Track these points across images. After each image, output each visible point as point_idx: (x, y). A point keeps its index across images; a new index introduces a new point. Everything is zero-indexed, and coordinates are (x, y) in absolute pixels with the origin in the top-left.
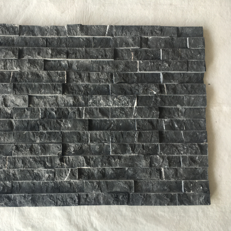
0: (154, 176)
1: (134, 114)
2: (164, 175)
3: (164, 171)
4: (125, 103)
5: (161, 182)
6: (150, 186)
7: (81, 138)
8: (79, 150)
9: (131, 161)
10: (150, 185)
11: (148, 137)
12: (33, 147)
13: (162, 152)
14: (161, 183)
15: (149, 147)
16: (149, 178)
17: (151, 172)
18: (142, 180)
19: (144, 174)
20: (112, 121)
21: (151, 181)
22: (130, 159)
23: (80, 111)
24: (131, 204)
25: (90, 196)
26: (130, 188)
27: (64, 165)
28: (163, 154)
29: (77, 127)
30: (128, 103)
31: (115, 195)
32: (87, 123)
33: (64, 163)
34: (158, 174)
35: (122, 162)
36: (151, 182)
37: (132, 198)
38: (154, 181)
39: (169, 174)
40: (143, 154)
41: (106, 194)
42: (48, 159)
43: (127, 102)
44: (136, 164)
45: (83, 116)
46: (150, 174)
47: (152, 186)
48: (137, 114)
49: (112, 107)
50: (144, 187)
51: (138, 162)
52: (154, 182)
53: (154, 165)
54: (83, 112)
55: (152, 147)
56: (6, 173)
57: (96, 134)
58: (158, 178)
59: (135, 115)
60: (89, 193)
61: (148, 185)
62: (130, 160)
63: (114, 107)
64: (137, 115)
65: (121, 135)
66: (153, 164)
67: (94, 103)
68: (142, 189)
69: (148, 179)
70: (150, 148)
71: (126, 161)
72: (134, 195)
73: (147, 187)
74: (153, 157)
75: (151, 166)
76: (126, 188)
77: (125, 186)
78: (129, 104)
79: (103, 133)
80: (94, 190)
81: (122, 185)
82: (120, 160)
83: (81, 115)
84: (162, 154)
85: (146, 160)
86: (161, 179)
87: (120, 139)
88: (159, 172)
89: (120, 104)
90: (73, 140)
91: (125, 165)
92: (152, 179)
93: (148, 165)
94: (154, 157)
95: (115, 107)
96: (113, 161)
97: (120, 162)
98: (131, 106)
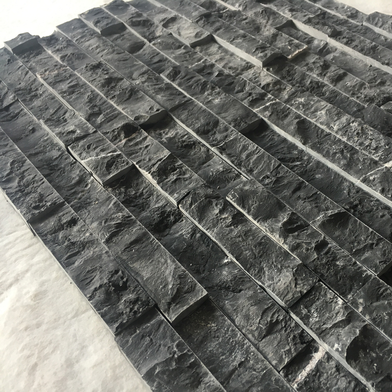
0: (276, 343)
1: (371, 175)
2: (308, 375)
3: (320, 363)
4: (369, 145)
5: (277, 381)
6: (233, 361)
7: (210, 133)
8: (180, 145)
9: (256, 251)
10: (239, 357)
11: (359, 243)
12: (118, 82)
13: (361, 301)
14: (274, 385)
15: (335, 259)
16: (256, 334)
17: (280, 327)
18: (233, 321)
19: (253, 309)
20: (306, 158)
21: (253, 349)
22: (260, 244)
23: (264, 99)
24: (127, 341)
25: (76, 229)
26: (177, 298)
27: (120, 141)
28: (361, 309)
29: (226, 111)
30: (377, 149)
31: (122, 278)
32: (251, 120)
33: (125, 138)
34: (290, 350)
35: (231, 231)
36: (247, 352)
37: (148, 330)
38: (260, 356)
39: (325, 384)
40: (304, 258)
41: (109, 256)
42: (111, 113)
43: (377, 147)
44: (261, 270)
45: (257, 108)
46: (271, 329)
47: (239, 365)
48: (378, 178)
49: (334, 134)
50: (213, 346)
51: (270, 268)
52: (257, 361)
53: (304, 311)
54: (267, 102)
55: (344, 267)
56: (31, 86)
57: (245, 148)
58: (281, 360)
59: (371, 178)
60: (84, 221)
61: (231, 351)
62: (255, 247)
63: (338, 136)
64: (377, 181)
65: (294, 185)
66: (306, 307)
67: (304, 105)
68: (202, 342)
69: (250, 336)
70: (338, 263)
71: (243, 240)
72: (161, 329)
73: (223, 354)
74: (322, 293)
75: (294, 306)
76: (167, 285)
77: (170, 279)
78: (376, 152)
79: (262, 156)
80: (100, 223)
81: (168, 272)
82: (232, 224)
83: (258, 105)
84: (358, 308)
85: (296, 279)
86: (286, 376)
87: (284, 189)
88: (300, 347)
89: (356, 139)
90: (192, 122)
91: (231, 245)
92: (261, 345)
93: (290, 296)
94: (325, 294)
95: (341, 138)
96: (217, 211)
97: (228, 226)
98: (377, 159)
